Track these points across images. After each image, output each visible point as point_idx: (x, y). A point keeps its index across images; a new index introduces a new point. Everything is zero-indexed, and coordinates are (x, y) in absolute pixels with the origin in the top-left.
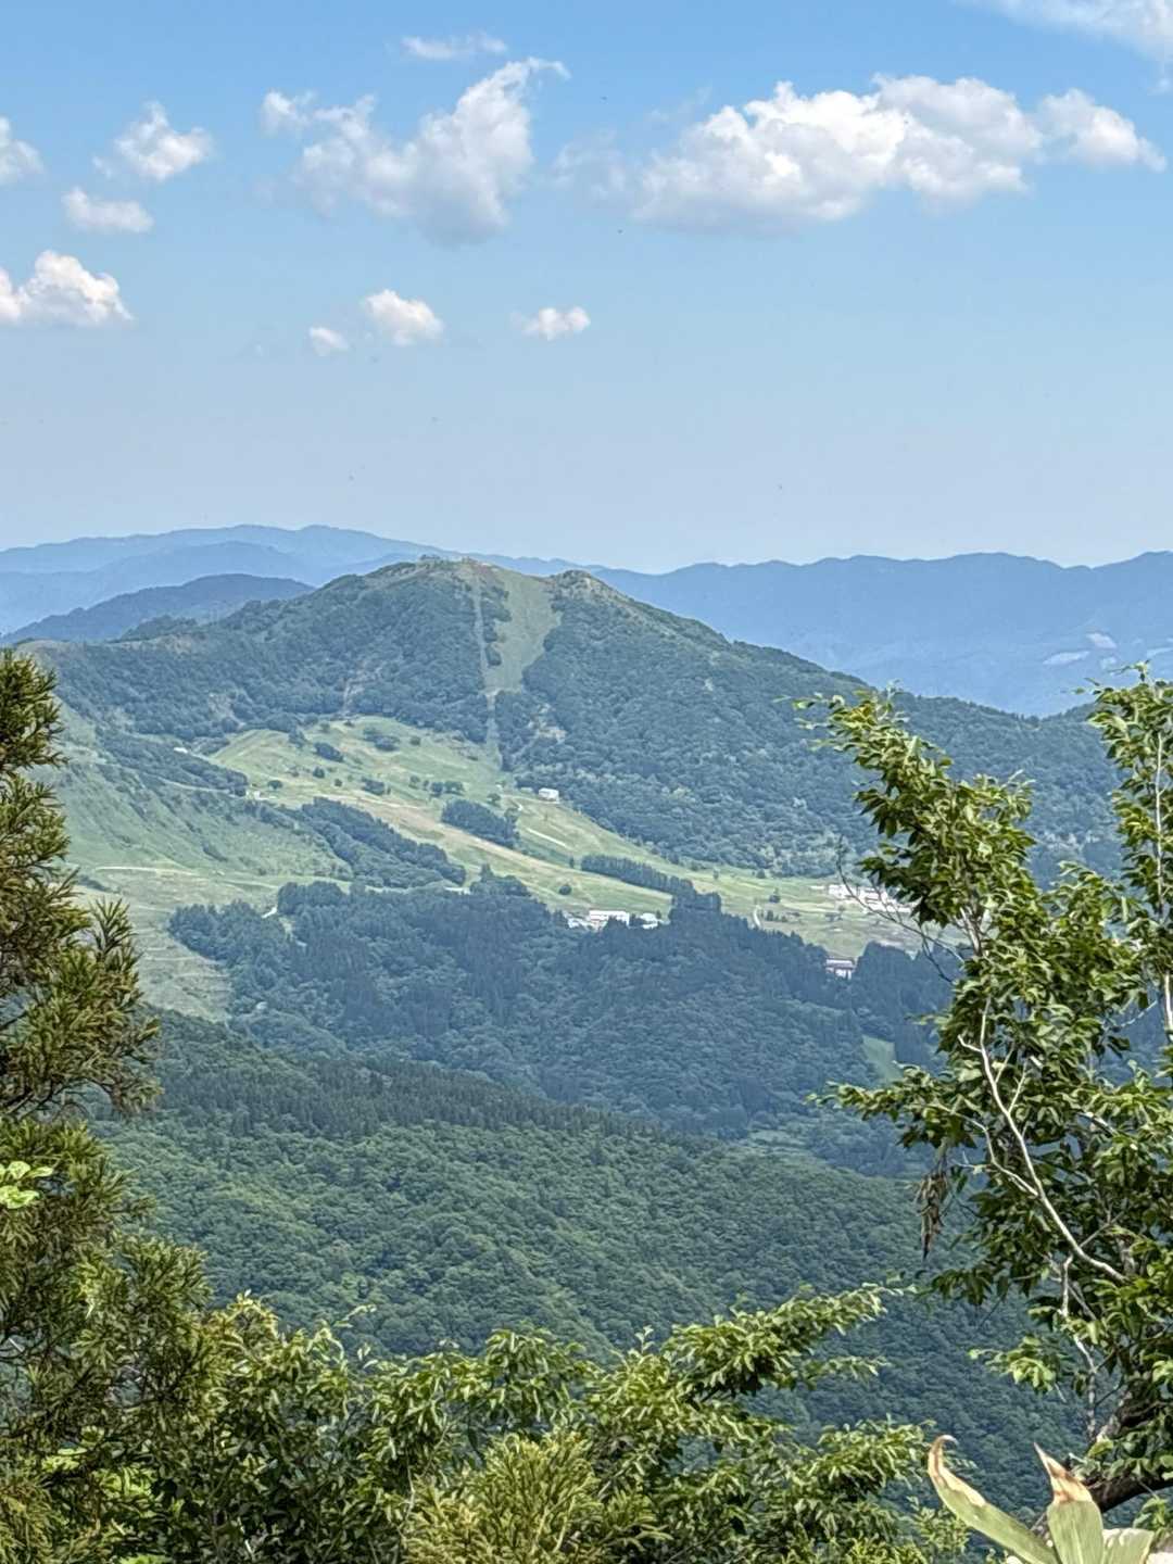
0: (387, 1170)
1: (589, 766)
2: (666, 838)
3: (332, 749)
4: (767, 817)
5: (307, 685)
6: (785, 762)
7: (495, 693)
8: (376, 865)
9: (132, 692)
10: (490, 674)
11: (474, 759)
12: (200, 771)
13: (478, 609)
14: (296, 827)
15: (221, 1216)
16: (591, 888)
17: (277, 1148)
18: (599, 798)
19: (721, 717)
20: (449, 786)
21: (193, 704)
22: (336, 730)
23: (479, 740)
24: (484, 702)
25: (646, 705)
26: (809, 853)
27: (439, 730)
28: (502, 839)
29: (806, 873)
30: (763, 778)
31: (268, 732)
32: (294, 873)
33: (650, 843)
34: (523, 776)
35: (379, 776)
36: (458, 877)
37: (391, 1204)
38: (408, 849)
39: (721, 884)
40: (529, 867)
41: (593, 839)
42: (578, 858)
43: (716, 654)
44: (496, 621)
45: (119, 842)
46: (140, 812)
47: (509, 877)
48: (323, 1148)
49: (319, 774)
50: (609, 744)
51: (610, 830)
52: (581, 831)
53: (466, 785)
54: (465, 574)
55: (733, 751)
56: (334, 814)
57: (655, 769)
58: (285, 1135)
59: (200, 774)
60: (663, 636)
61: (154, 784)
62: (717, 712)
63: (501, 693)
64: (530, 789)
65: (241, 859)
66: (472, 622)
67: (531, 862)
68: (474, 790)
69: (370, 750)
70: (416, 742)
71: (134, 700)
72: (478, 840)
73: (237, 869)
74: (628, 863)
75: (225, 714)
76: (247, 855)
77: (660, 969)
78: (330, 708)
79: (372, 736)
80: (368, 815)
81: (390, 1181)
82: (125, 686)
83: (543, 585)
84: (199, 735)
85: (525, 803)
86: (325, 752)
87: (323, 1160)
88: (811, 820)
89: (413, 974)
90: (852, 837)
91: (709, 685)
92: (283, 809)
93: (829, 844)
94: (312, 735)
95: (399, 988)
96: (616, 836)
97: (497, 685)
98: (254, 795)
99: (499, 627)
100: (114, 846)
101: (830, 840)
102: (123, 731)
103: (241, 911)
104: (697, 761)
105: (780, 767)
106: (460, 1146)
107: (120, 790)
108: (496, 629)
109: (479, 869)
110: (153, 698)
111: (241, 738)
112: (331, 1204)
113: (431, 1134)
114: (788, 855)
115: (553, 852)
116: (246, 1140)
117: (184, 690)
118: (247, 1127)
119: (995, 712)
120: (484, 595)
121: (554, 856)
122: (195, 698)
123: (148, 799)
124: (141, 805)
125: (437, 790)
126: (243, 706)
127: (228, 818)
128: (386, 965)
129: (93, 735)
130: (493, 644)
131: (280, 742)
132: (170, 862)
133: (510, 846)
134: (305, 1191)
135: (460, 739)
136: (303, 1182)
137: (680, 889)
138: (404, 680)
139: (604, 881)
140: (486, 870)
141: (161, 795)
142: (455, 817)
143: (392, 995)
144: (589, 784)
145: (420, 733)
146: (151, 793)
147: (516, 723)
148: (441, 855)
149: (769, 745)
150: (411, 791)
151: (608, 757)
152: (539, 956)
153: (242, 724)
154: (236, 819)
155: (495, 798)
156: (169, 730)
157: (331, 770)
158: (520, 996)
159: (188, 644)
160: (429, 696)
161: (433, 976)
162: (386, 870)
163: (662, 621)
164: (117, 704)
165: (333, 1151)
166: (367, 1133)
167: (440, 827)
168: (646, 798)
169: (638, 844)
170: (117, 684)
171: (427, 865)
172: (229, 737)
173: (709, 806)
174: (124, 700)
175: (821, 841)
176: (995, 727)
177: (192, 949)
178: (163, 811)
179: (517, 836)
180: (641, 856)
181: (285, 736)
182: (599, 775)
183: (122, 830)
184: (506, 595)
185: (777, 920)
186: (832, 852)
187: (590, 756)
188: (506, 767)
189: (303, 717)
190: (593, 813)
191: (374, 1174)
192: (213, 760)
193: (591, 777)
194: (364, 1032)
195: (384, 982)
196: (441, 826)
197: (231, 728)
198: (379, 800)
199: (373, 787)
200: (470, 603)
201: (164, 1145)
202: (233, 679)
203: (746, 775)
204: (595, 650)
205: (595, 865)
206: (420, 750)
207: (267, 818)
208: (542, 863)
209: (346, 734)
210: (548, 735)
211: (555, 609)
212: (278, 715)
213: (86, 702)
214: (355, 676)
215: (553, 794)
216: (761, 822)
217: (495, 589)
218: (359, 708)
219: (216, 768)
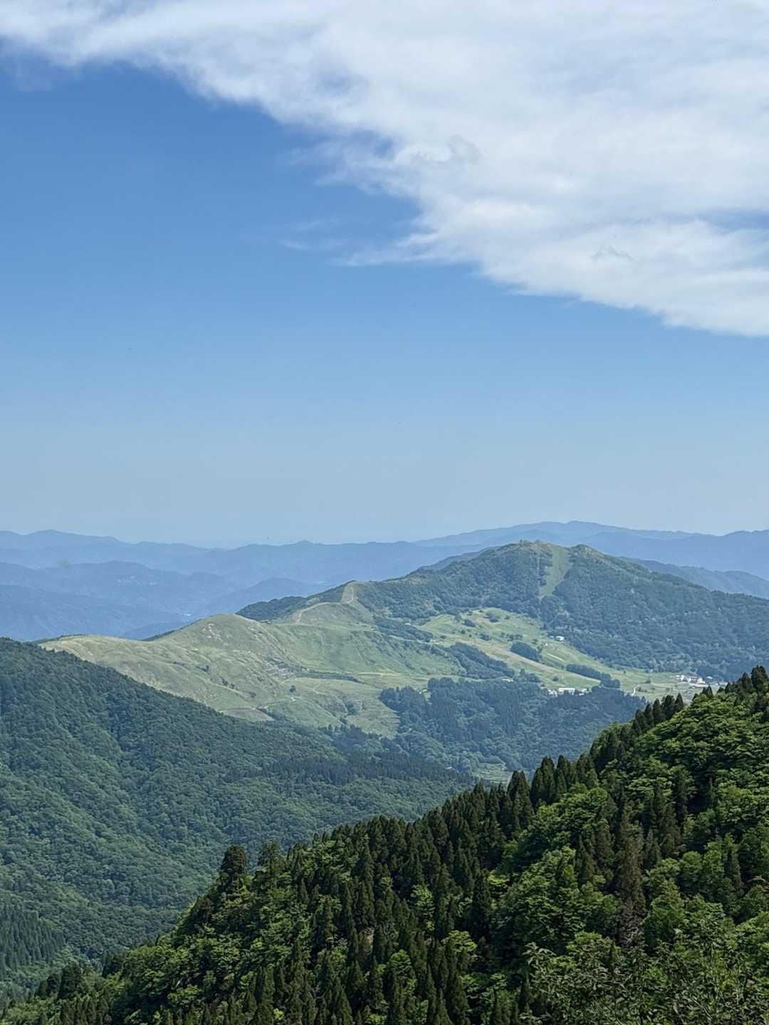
0: (352, 797)
1: (579, 627)
2: (608, 656)
3: (471, 622)
4: (654, 647)
5: (467, 596)
6: (664, 623)
7: (542, 597)
8: (476, 670)
9: (394, 601)
10: (541, 589)
11: (532, 624)
12: (414, 633)
13: (538, 562)
14: (446, 654)
15: (279, 815)
16: (567, 678)
17: (313, 788)
18: (581, 640)
19: (637, 605)
20: (517, 636)
21: (418, 604)
22: (476, 614)
23: (534, 617)
24: (538, 601)
25: (605, 600)
26: (671, 662)
27: (519, 613)
28: (534, 658)
29: (670, 671)
30: (652, 630)
31: (447, 615)
32: (443, 674)
33: (601, 659)
34: (550, 632)
35: (489, 633)
36: (509, 674)
37: (351, 810)
38: (491, 663)
39: (626, 676)
40: (543, 669)
41: (577, 657)
42: (565, 666)
43: (637, 578)
44: (546, 567)
45: (369, 662)
46: (380, 650)
47: (532, 674)
48: (330, 788)
49: (463, 632)
50: (589, 617)
51: (585, 653)
52: (571, 654)
53: (524, 635)
54: (535, 548)
55: (640, 618)
56: (464, 649)
57: (607, 627)
58: (318, 783)
59: (413, 634)
60: (615, 571)
61: (387, 639)
62: (635, 603)
63: (545, 597)
64: (552, 637)
65: (421, 669)
66: (535, 568)
67: (545, 668)
68: (527, 638)
69: (487, 621)
70: (507, 618)
71: (394, 604)
72: (524, 658)
73: (419, 672)
74: (584, 668)
75: (431, 608)
76: (424, 667)
77: (577, 713)
78: (474, 605)
79: (489, 616)
80: (476, 649)
81: (353, 801)
82: (390, 598)
83: (567, 551)
84: (419, 617)
85: (549, 643)
86: (468, 623)
87: (329, 794)
88: (673, 647)
89: (475, 715)
90: (692, 655)
91: (632, 591)
92: (442, 648)
93: (682, 658)
94: (464, 616)
95: (469, 721)
96: (586, 656)
97: (544, 593)
98: (432, 642)
100: (367, 664)
101: (682, 656)
102: (387, 617)
103: (409, 690)
104: (625, 623)
105: (662, 626)
106: (391, 787)
107: (373, 641)
108: (546, 570)
109: (520, 671)
110: (402, 603)
111: (436, 618)
112: (328, 811)
113: (380, 782)
114: (662, 663)
115: (556, 664)
116: (301, 785)
117: (415, 599)
118: (304, 780)
119: (760, 599)
120: (541, 556)
121: (557, 665)
122: (418, 602)
123: (384, 644)
124: (381, 647)
125: (512, 638)
126: (439, 605)
127: (418, 652)
128: (465, 712)
129: (372, 619)
130: (544, 577)
131: (451, 620)
132: (388, 670)
133: (537, 661)
134: (320, 805)
135: (526, 616)
136: (319, 802)
137: (604, 678)
138: (505, 592)
139: (574, 675)
140: (523, 670)
141: (390, 643)
142: (515, 649)
143: (465, 724)
144: (578, 634)
145: (509, 614)
146: (386, 642)
147: (550, 609)
148: (504, 665)
149: (657, 616)
150: (501, 639)
151: (588, 624)
152: (531, 707)
153: (438, 612)
154: (421, 651)
155: (535, 642)
156: (407, 616)
157: (469, 631)
158: (519, 724)
159: (419, 580)
160: (516, 598)
161: (484, 716)
162: (480, 672)
163: (618, 564)
164: (386, 606)
165: (334, 790)
166: (348, 782)
168: (601, 640)
169: (595, 659)
170: (388, 598)
171: (499, 670)
172: (431, 618)
173: (628, 643)
175: (678, 657)
176: (760, 606)
177: (387, 706)
178: (390, 649)
179: (541, 657)
181: (453, 617)
182: (583, 630)
183: (371, 658)
184: (551, 556)
185: (643, 691)
186: (682, 661)
187: (580, 622)
188: (545, 628)
189: (463, 609)
190: (578, 647)
191: (346, 798)
192: (420, 628)
193: (579, 631)
194: (451, 740)
195: (462, 720)
196: (511, 653)
197: (433, 614)
198: (487, 643)
199: (485, 638)
200: (536, 560)
201: (267, 787)
202: (437, 595)
203: (645, 629)
204: (586, 578)
205: (573, 669)
206: (509, 621)
207: (433, 651)
208: (550, 668)
209: (478, 616)
210: (563, 614)
211: (570, 561)
212: (452, 608)
213: (373, 606)
214: (487, 591)
215: (562, 638)
216: (651, 649)
217: (547, 554)
218: (487, 605)
219: (420, 631)
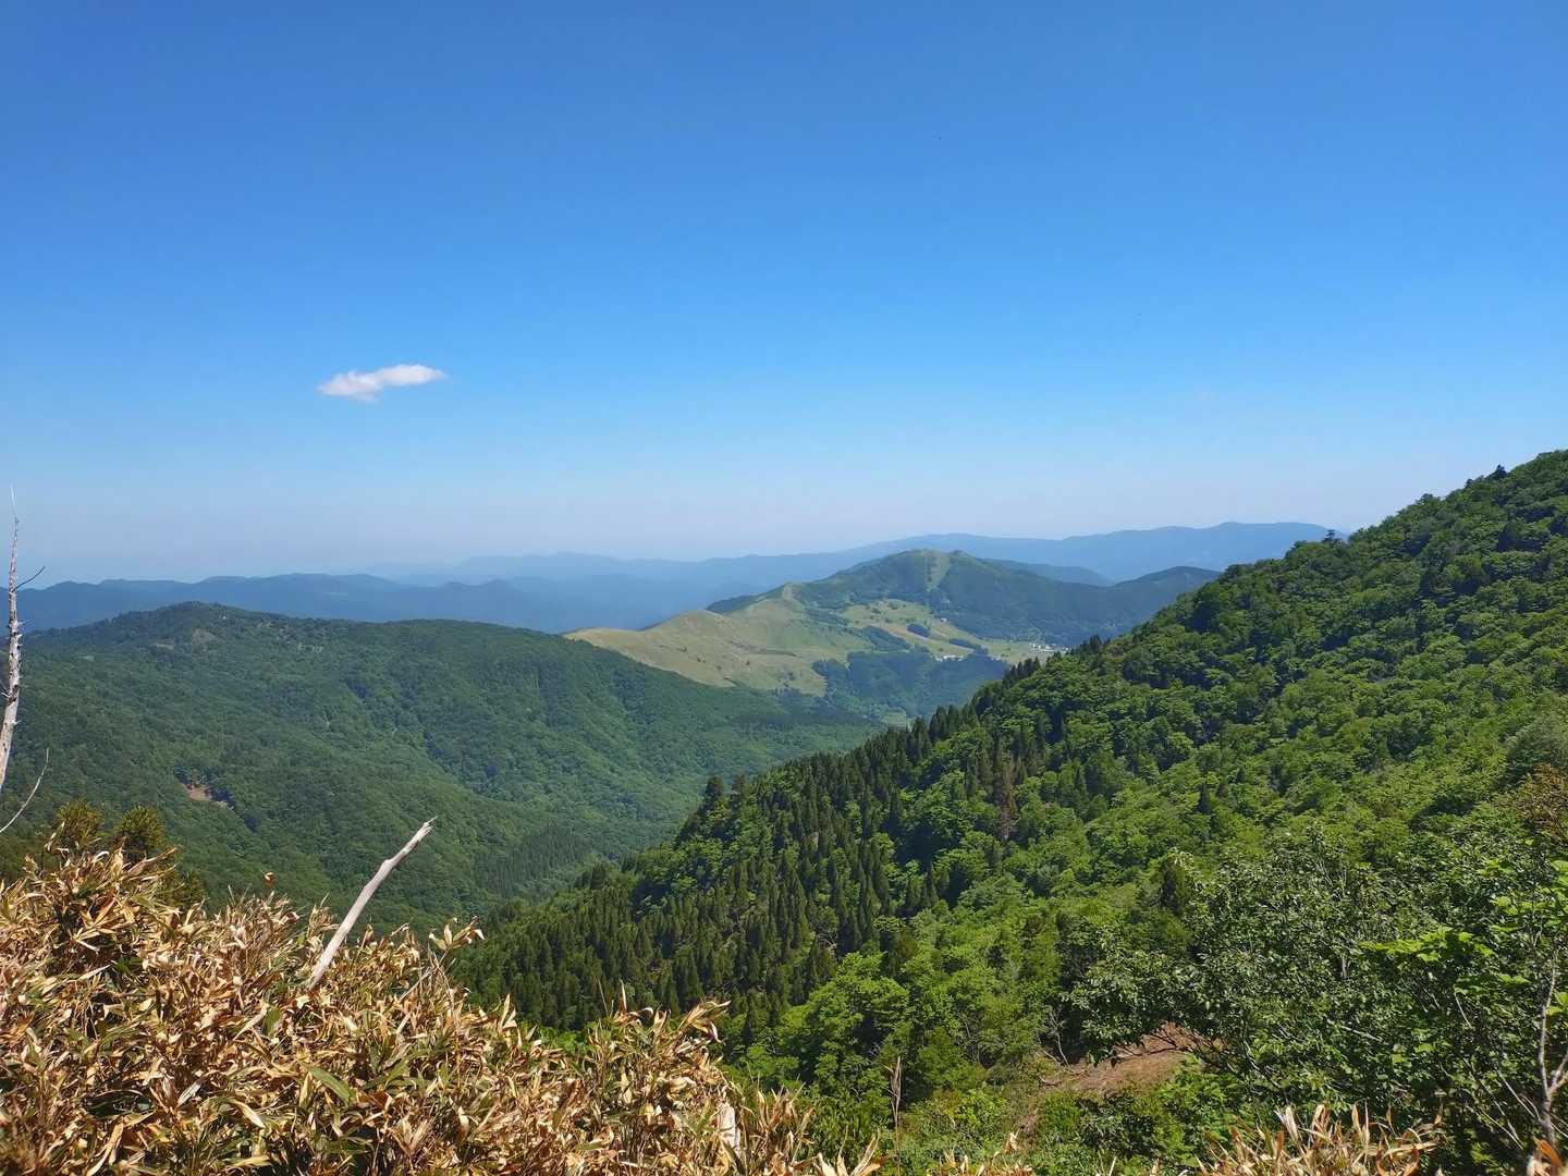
1: (958, 611)
2: (979, 632)
3: (878, 610)
4: (1012, 623)
5: (874, 591)
7: (930, 590)
8: (883, 645)
9: (820, 596)
10: (929, 584)
11: (922, 610)
12: (836, 619)
13: (927, 564)
14: (860, 634)
15: (742, 754)
16: (949, 649)
17: (766, 734)
18: (959, 620)
20: (912, 619)
21: (838, 598)
22: (881, 604)
23: (924, 604)
24: (926, 593)
26: (1024, 633)
27: (913, 602)
28: (925, 635)
29: (1024, 640)
30: (1011, 611)
31: (860, 605)
32: (858, 649)
33: (974, 633)
34: (936, 615)
35: (891, 617)
36: (907, 647)
37: (796, 749)
38: (893, 639)
39: (992, 646)
41: (956, 633)
42: (948, 640)
45: (803, 642)
46: (811, 633)
47: (924, 647)
48: (778, 734)
49: (872, 618)
50: (963, 603)
51: (963, 630)
52: (952, 631)
53: (917, 618)
54: (924, 554)
56: (873, 630)
58: (769, 730)
61: (816, 624)
63: (932, 590)
64: (938, 619)
65: (842, 645)
66: (924, 569)
67: (933, 642)
68: (919, 621)
69: (890, 609)
70: (904, 606)
71: (820, 598)
72: (918, 635)
73: (840, 648)
74: (962, 640)
75: (848, 601)
76: (844, 644)
77: (958, 674)
78: (880, 597)
79: (891, 605)
80: (882, 630)
81: (796, 743)
82: (818, 594)
83: (948, 556)
84: (839, 608)
85: (935, 623)
86: (876, 611)
87: (777, 738)
88: (1026, 623)
89: (883, 678)
90: (1041, 628)
92: (857, 629)
93: (1033, 631)
94: (872, 606)
95: (878, 682)
96: (964, 632)
97: (931, 587)
98: (850, 626)
99: (932, 569)
102: (815, 608)
103: (833, 661)
104: (991, 607)
105: (1018, 608)
106: (822, 731)
107: (805, 626)
109: (914, 645)
110: (826, 598)
111: (852, 608)
112: (779, 750)
113: (815, 728)
114: (1018, 634)
115: (942, 639)
116: (758, 732)
117: (836, 595)
118: (759, 728)
120: (929, 560)
123: (814, 628)
124: (812, 631)
125: (908, 621)
126: (853, 598)
127: (839, 633)
128: (875, 676)
129: (805, 610)
130: (930, 575)
131: (863, 609)
132: (818, 647)
133: (927, 637)
135: (918, 604)
137: (977, 648)
138: (902, 588)
140: (917, 644)
141: (818, 628)
142: (911, 629)
143: (876, 685)
144: (957, 616)
145: (906, 603)
147: (936, 599)
148: (903, 641)
149: (1014, 601)
150: (901, 621)
151: (963, 607)
152: (923, 671)
153: (853, 604)
154: (842, 633)
155: (926, 622)
156: (830, 607)
157: (876, 616)
158: (915, 683)
159: (839, 580)
160: (910, 592)
161: (889, 678)
162: (886, 646)
165: (782, 735)
166: (791, 729)
167: (907, 632)
168: (974, 620)
169: (970, 634)
170: (816, 594)
171: (899, 644)
172: (848, 608)
173: (994, 621)
174: (816, 599)
175: (1031, 630)
177: (818, 673)
178: (819, 632)
179: (930, 634)
180: (966, 636)
181: (865, 607)
182: (961, 613)
183: (805, 639)
184: (936, 559)
186: (1034, 633)
187: (958, 607)
188: (932, 612)
189: (872, 600)
190: (957, 625)
191: (790, 741)
192: (840, 615)
193: (958, 614)
194: (865, 697)
195: (873, 682)
197: (849, 605)
198: (887, 625)
199: (888, 621)
200: (924, 563)
201: (732, 734)
202: (852, 591)
204: (962, 574)
205: (954, 642)
206: (906, 609)
207: (851, 632)
208: (937, 642)
209: (883, 606)
210: (945, 602)
211: (950, 562)
212: (863, 600)
213: (805, 600)
214: (889, 587)
215: (945, 620)
216: (1010, 625)
217: (933, 558)
218: (889, 597)
219: (841, 618)
